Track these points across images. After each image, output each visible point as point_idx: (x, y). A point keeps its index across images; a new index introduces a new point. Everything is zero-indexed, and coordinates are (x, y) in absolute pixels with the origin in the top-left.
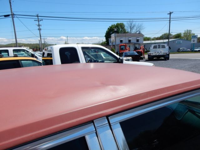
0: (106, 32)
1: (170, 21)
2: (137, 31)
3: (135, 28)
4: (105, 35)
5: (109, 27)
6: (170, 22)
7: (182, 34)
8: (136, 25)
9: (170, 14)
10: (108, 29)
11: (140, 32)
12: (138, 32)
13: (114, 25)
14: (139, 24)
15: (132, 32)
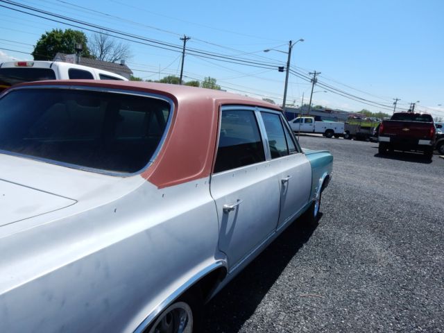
0: (36, 44)
1: (184, 53)
2: (116, 60)
3: (112, 51)
4: (33, 50)
5: (45, 34)
6: (183, 56)
7: (200, 82)
8: (115, 46)
9: (185, 39)
10: (44, 37)
11: (123, 61)
12: (118, 62)
13: (61, 31)
14: (121, 44)
15: (105, 60)
